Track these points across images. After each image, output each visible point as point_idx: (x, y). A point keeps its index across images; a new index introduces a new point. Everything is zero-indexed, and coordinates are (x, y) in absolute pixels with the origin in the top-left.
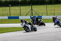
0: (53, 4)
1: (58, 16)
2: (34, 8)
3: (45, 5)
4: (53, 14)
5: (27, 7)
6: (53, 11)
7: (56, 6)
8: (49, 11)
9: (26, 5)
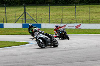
0: (61, 6)
1: (68, 25)
2: (29, 10)
3: (48, 6)
4: (59, 21)
5: (16, 9)
6: (59, 17)
7: (65, 9)
8: (54, 17)
9: (16, 6)
